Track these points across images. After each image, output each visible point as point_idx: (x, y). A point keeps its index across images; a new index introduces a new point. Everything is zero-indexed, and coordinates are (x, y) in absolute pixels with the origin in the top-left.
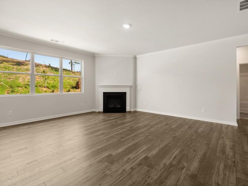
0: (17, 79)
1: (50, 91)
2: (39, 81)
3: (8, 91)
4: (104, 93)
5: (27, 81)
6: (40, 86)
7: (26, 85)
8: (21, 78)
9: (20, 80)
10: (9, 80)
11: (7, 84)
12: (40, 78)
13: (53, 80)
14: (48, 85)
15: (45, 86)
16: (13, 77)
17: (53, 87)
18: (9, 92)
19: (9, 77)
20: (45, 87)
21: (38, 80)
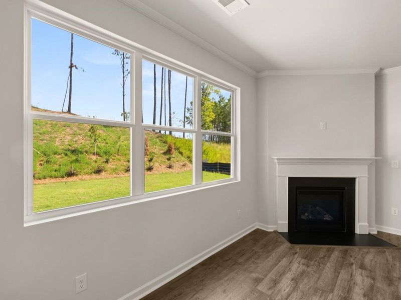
0: (53, 139)
1: (102, 160)
2: (83, 143)
3: (41, 161)
4: (290, 178)
5: (67, 143)
6: (86, 152)
7: (66, 150)
8: (57, 140)
9: (57, 143)
10: (41, 143)
11: (39, 150)
12: (85, 139)
13: (104, 141)
14: (98, 150)
15: (93, 151)
16: (47, 137)
17: (105, 153)
18: (41, 163)
19: (42, 137)
20: (94, 154)
21: (83, 141)
